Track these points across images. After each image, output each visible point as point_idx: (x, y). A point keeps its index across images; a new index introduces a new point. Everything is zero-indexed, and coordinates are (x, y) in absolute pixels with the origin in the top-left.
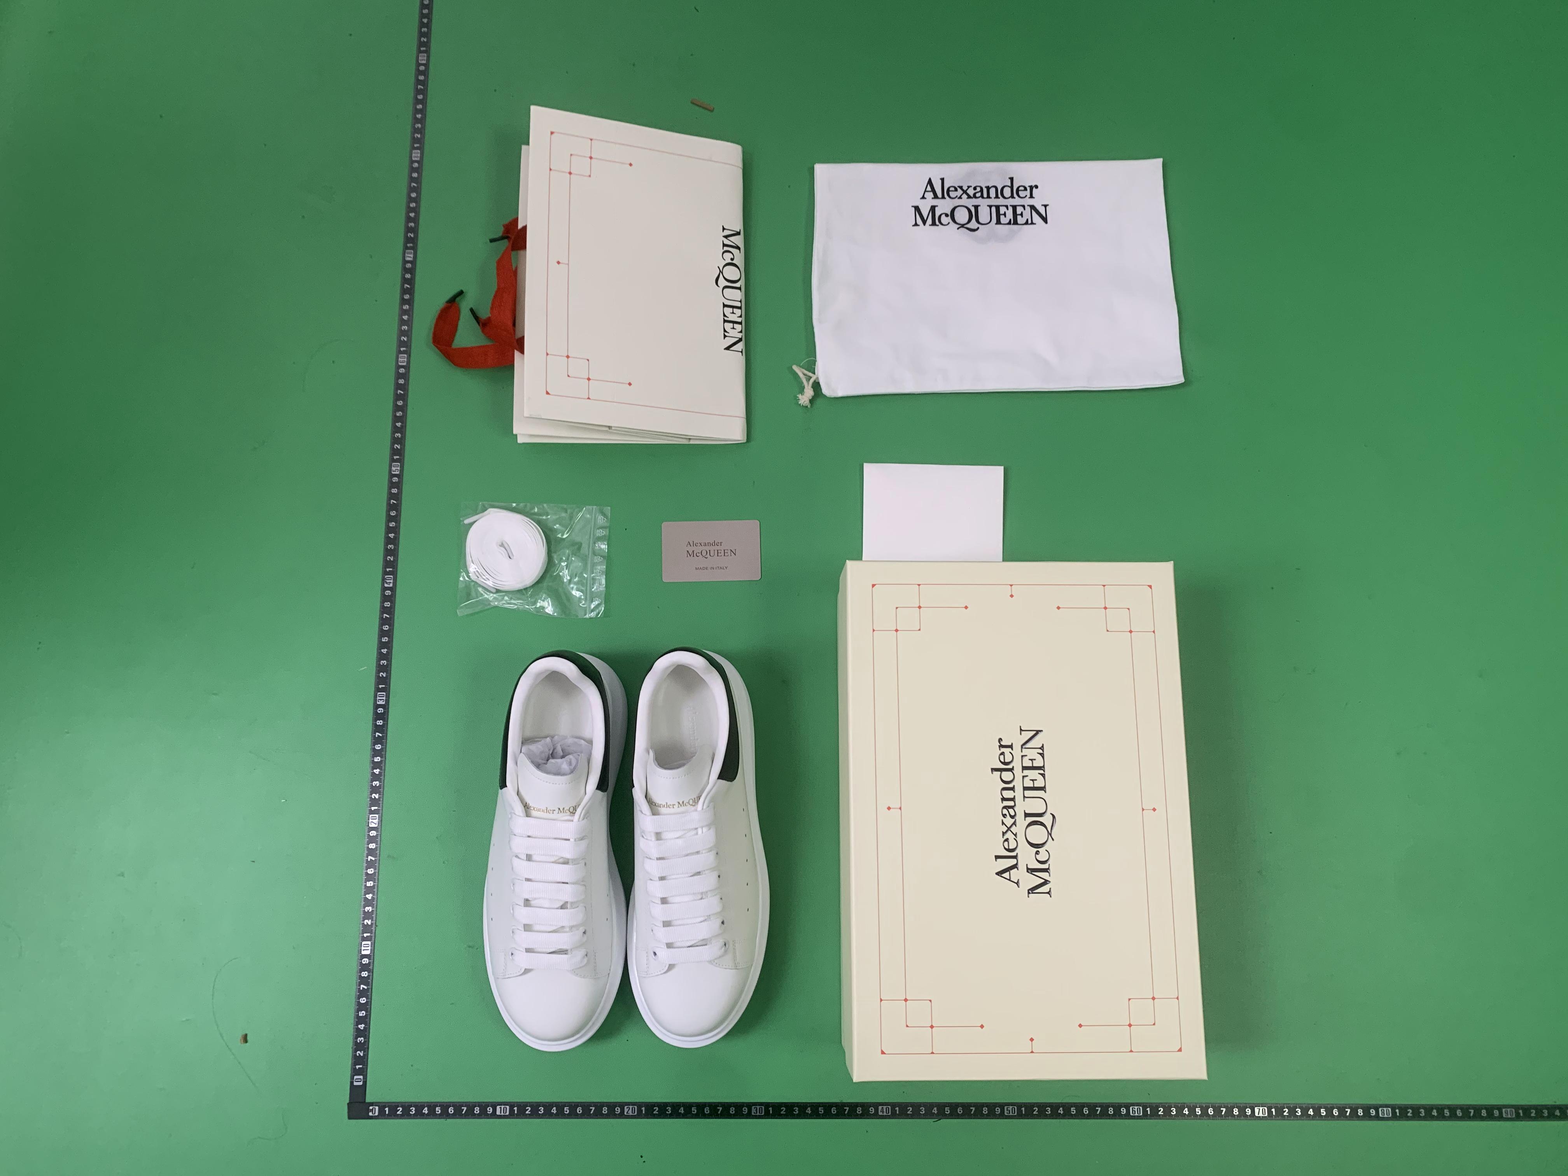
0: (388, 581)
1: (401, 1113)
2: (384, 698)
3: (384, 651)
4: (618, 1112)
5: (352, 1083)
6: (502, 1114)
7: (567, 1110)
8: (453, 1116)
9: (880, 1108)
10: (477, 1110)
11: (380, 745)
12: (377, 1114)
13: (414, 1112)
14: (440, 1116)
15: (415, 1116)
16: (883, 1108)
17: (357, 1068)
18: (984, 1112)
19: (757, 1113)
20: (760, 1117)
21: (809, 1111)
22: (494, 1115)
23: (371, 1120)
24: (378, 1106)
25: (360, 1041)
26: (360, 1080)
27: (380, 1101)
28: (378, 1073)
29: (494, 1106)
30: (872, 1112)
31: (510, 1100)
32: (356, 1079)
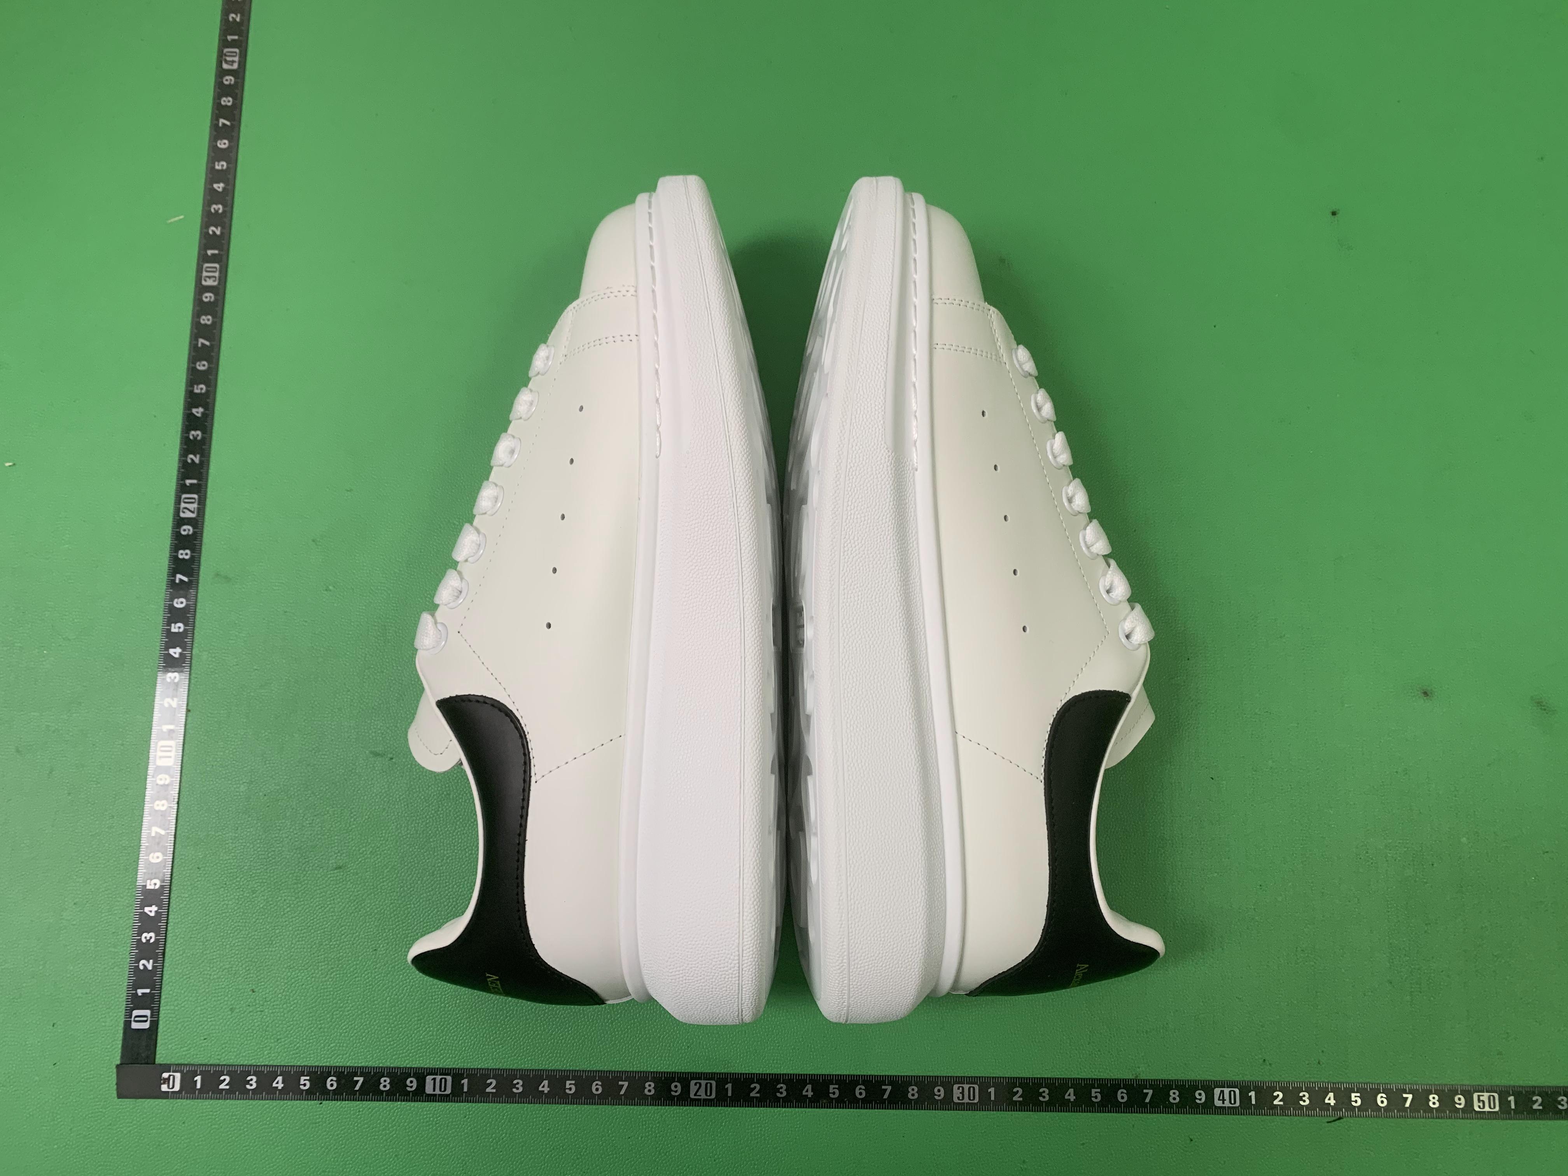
0: (228, 59)
1: (228, 1087)
2: (217, 274)
3: (219, 187)
4: (676, 1092)
5: (127, 1024)
6: (437, 1092)
7: (570, 1086)
8: (336, 1095)
9: (1217, 1091)
11: (205, 363)
12: (177, 1088)
13: (254, 1086)
14: (310, 1094)
15: (256, 1094)
16: (1222, 1092)
17: (140, 994)
18: (1431, 1104)
20: (970, 1107)
21: (1070, 1095)
22: (420, 1095)
23: (164, 1101)
24: (181, 1072)
25: (148, 938)
26: (145, 1019)
27: (186, 1062)
28: (183, 1005)
29: (421, 1075)
30: (1200, 1100)
31: (454, 1064)
32: (136, 1017)
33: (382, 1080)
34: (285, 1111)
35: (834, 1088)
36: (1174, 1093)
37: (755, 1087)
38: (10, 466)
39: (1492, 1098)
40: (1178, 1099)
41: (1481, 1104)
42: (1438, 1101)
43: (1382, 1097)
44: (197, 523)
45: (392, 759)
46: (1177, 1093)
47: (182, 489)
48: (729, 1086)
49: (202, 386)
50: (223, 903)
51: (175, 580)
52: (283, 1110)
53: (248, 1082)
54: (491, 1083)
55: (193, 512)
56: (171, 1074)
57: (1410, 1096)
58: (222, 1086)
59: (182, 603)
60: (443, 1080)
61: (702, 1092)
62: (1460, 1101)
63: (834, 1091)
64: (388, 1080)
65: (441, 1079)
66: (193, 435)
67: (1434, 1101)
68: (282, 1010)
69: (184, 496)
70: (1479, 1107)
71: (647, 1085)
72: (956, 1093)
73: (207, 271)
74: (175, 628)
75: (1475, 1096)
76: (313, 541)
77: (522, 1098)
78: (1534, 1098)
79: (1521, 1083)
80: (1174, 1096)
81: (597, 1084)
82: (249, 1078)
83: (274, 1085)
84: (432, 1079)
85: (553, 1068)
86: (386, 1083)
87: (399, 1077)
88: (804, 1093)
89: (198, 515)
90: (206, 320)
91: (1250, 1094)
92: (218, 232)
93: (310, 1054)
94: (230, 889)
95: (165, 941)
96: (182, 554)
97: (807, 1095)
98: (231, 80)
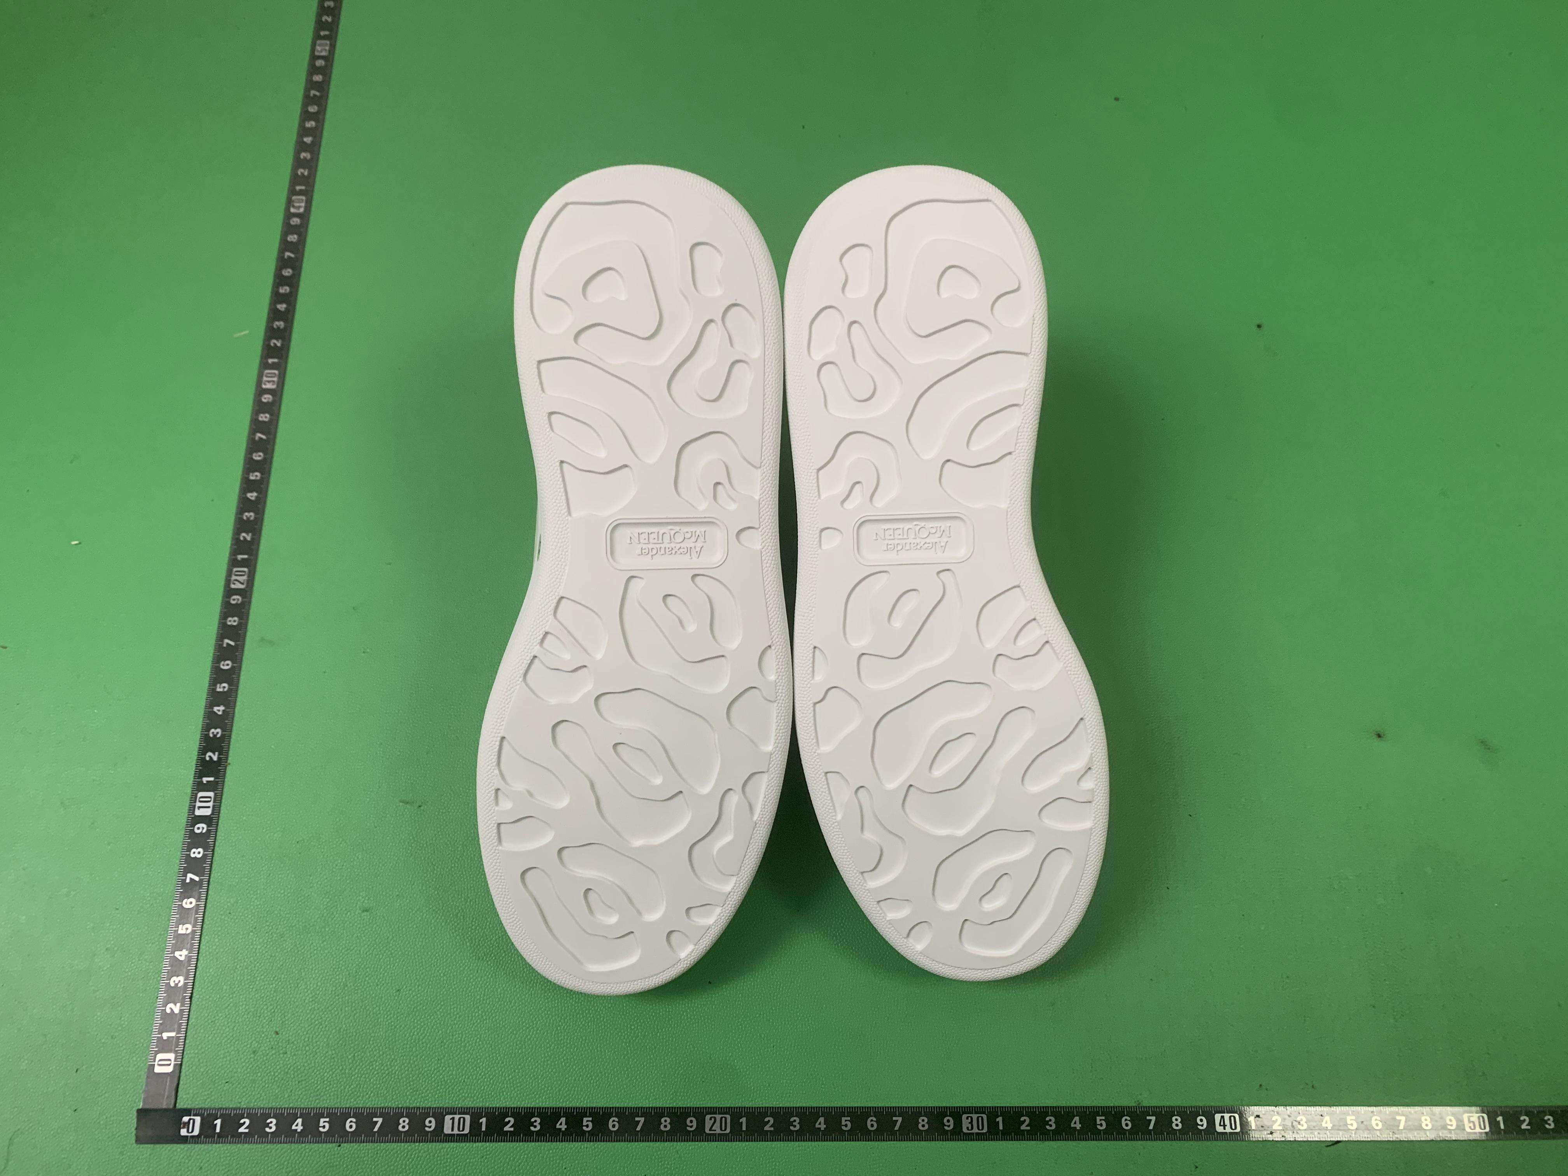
0: (296, 204)
1: (247, 1131)
2: (275, 379)
3: (282, 307)
4: (691, 1127)
5: (151, 1068)
6: (456, 1132)
7: (587, 1123)
8: (355, 1137)
9: (1218, 1117)
11: (261, 454)
12: (196, 1132)
13: (274, 1129)
14: (329, 1137)
15: (275, 1137)
16: (1222, 1117)
17: (165, 1038)
19: (972, 1128)
20: (980, 1137)
21: (1076, 1124)
22: (438, 1135)
23: (182, 1146)
24: (201, 1115)
25: (176, 982)
26: (169, 1062)
27: (207, 1106)
28: (206, 1048)
29: (439, 1115)
30: (1202, 1125)
31: (472, 1102)
32: (161, 1060)
33: (401, 1120)
34: (303, 1155)
35: (846, 1121)
36: (1176, 1120)
37: (769, 1121)
38: (76, 544)
40: (1180, 1126)
41: (1472, 1125)
42: (1430, 1122)
43: (1376, 1119)
44: (246, 594)
45: (420, 806)
46: (1179, 1119)
47: (234, 563)
48: (744, 1120)
49: (258, 474)
50: (251, 947)
51: (223, 644)
52: (302, 1153)
53: (267, 1125)
54: (509, 1122)
55: (242, 584)
56: (192, 1117)
57: (1403, 1119)
58: (242, 1130)
59: (228, 665)
60: (462, 1119)
61: (717, 1127)
62: (1451, 1123)
63: (846, 1124)
64: (407, 1121)
65: (460, 1119)
66: (246, 516)
67: (1426, 1122)
68: (304, 1052)
69: (235, 569)
70: (1470, 1127)
71: (663, 1120)
72: (965, 1123)
73: (267, 377)
74: (220, 688)
76: (354, 608)
77: (540, 1136)
78: (1522, 1118)
79: (1507, 1102)
80: (1176, 1122)
81: (614, 1121)
83: (294, 1127)
84: (451, 1119)
85: (570, 1106)
86: (405, 1124)
87: (418, 1117)
88: (817, 1126)
89: (247, 587)
90: (264, 417)
91: (1249, 1119)
92: (279, 344)
93: (330, 1096)
94: (259, 934)
95: (193, 985)
96: (230, 621)
97: (820, 1128)
98: (297, 222)
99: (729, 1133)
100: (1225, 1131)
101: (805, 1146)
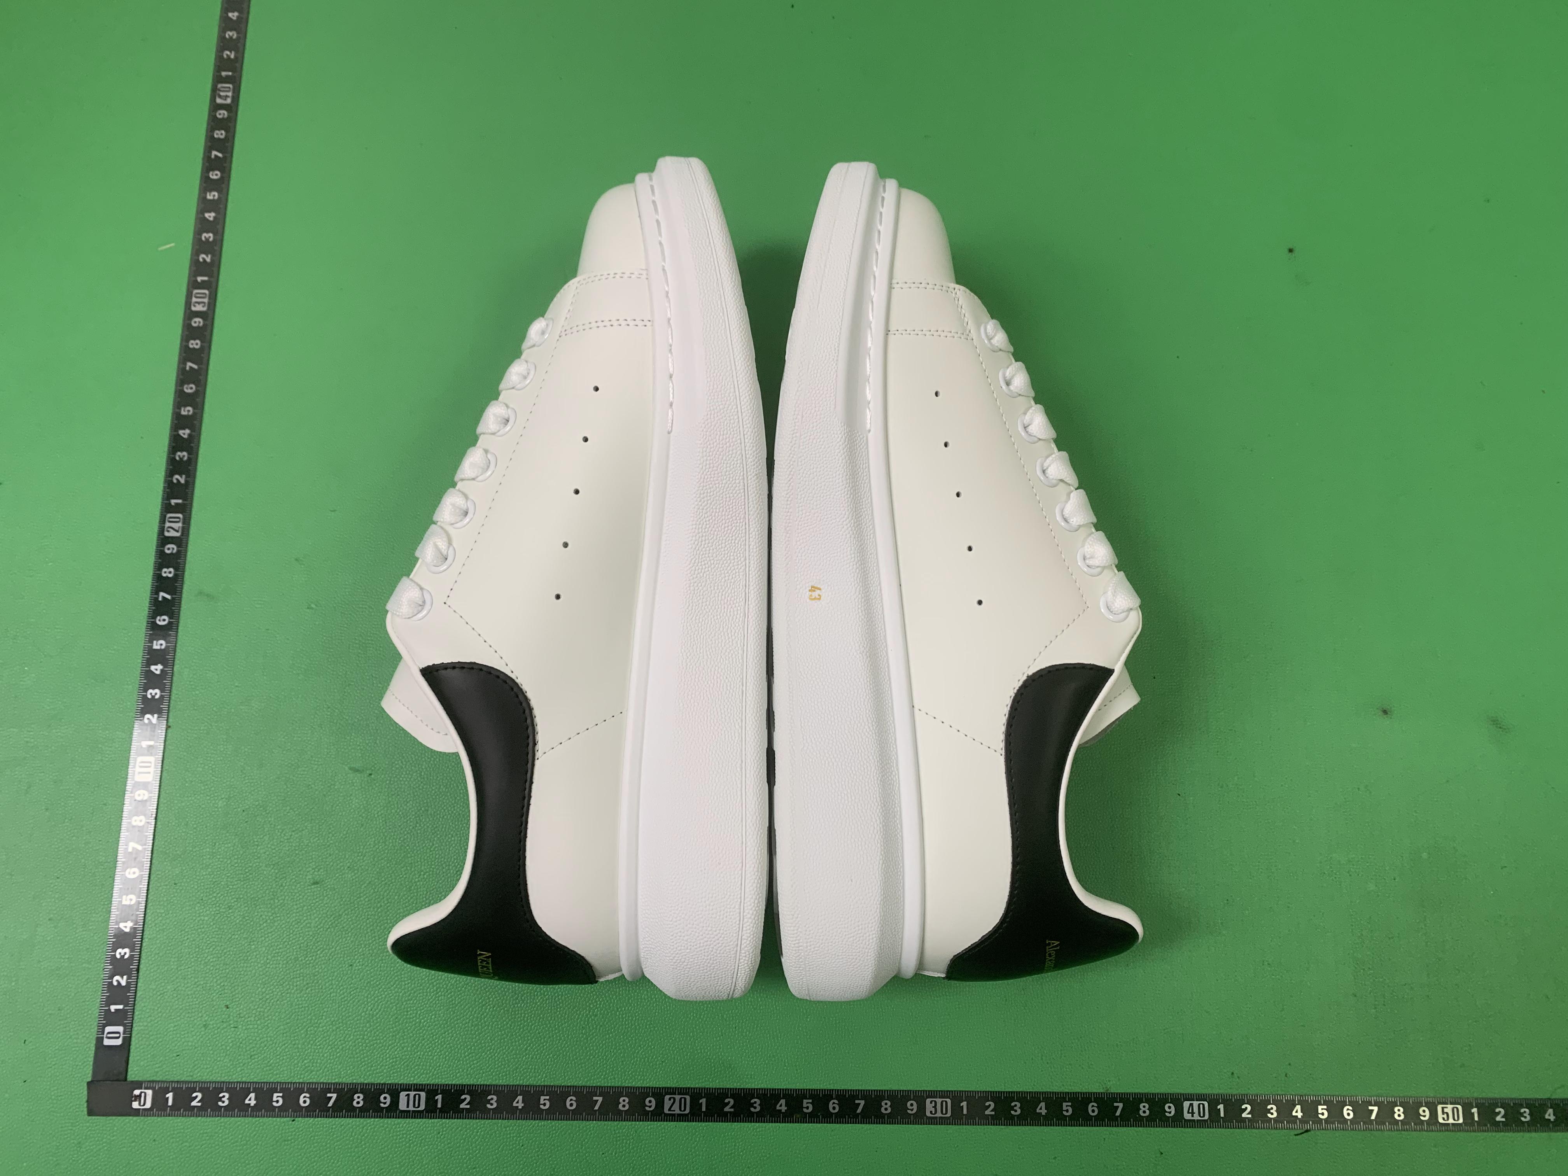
0: (222, 94)
1: (199, 1104)
2: (206, 300)
3: (210, 216)
4: (650, 1107)
5: (100, 1040)
6: (411, 1108)
7: (545, 1102)
8: (309, 1112)
9: (1186, 1104)
10: (358, 1100)
11: (193, 386)
12: (148, 1105)
13: (227, 1103)
14: (282, 1111)
15: (229, 1111)
16: (1191, 1105)
17: (113, 1010)
18: (1396, 1116)
19: (936, 1112)
20: (943, 1121)
21: (1042, 1109)
22: (393, 1111)
23: (135, 1118)
24: (153, 1089)
25: (122, 954)
26: (118, 1035)
27: (158, 1079)
28: (156, 1021)
29: (395, 1091)
30: (1170, 1113)
31: (428, 1080)
32: (109, 1033)
33: (356, 1096)
34: (257, 1129)
35: (807, 1103)
36: (1144, 1107)
37: (729, 1102)
39: (1455, 1109)
40: (1148, 1112)
41: (1445, 1116)
42: (1403, 1113)
43: (1348, 1109)
44: (181, 542)
45: (370, 775)
46: (1147, 1106)
47: (167, 508)
48: (703, 1101)
49: (190, 408)
50: (199, 919)
51: (158, 598)
52: (255, 1127)
53: (220, 1099)
54: (465, 1099)
55: (177, 531)
56: (143, 1091)
57: (1376, 1109)
58: (194, 1103)
59: (164, 620)
61: (676, 1108)
62: (1425, 1114)
63: (808, 1106)
64: (362, 1096)
66: (179, 456)
67: (1399, 1113)
68: (256, 1026)
69: (169, 515)
70: (1444, 1119)
71: (621, 1100)
72: (929, 1107)
73: (196, 297)
74: (156, 645)
75: (1439, 1108)
76: (296, 560)
77: (497, 1114)
78: (1497, 1110)
79: (1484, 1095)
80: (1144, 1109)
81: (571, 1100)
82: (221, 1095)
83: (247, 1102)
84: (406, 1096)
85: (528, 1083)
86: (360, 1100)
87: (372, 1093)
88: (778, 1108)
89: (182, 534)
90: (195, 344)
91: (1218, 1107)
92: (208, 260)
93: (283, 1071)
94: (206, 905)
95: (140, 957)
96: (165, 572)
97: (781, 1110)
98: (224, 114)
99: (688, 1114)
100: (1192, 1118)
101: (765, 1127)
